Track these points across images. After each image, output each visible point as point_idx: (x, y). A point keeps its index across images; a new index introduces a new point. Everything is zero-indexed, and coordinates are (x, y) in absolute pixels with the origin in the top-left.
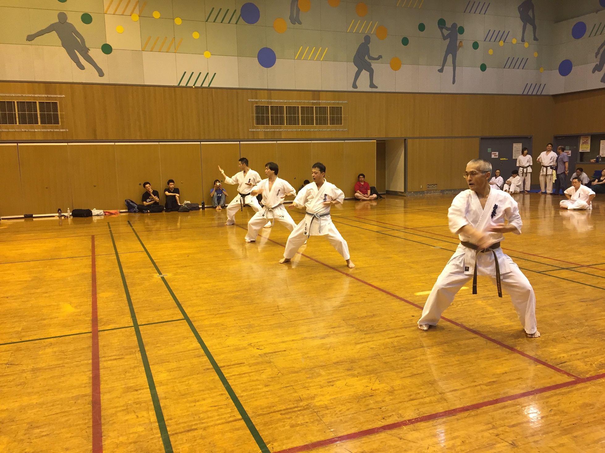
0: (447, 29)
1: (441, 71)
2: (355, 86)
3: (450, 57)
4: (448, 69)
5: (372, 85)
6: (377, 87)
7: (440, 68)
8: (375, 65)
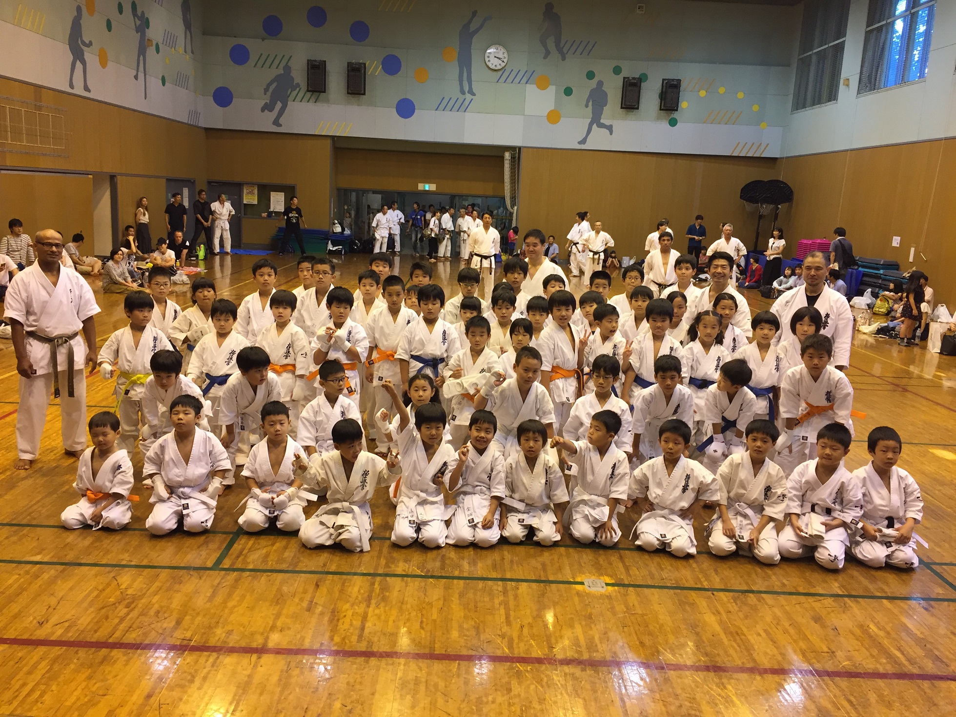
0: (139, 18)
1: (136, 77)
2: (72, 86)
3: (141, 58)
4: (141, 75)
5: (87, 89)
6: (89, 91)
7: (134, 73)
8: (87, 56)
